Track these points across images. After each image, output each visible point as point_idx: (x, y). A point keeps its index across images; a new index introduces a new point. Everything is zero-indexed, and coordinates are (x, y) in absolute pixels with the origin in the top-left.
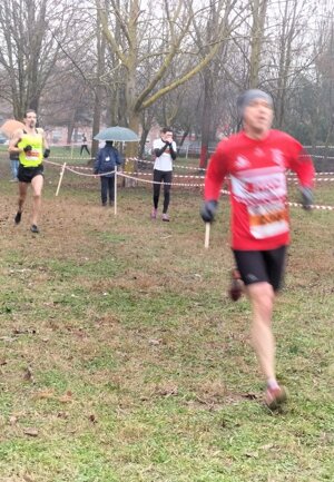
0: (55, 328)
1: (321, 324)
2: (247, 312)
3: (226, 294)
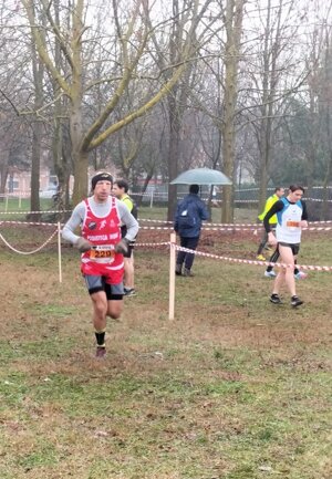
1: (301, 406)
2: (215, 395)
3: (190, 375)
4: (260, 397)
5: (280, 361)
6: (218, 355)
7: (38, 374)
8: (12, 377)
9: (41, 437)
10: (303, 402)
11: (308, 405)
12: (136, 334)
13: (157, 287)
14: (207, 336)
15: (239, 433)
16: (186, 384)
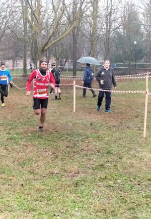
0: (7, 150)
1: (121, 142)
2: (90, 138)
3: (81, 131)
4: (106, 139)
5: (114, 126)
6: (91, 124)
7: (26, 133)
8: (17, 134)
9: (27, 155)
10: (122, 140)
11: (123, 142)
12: (62, 117)
13: (69, 100)
14: (87, 117)
15: (99, 152)
16: (80, 135)
